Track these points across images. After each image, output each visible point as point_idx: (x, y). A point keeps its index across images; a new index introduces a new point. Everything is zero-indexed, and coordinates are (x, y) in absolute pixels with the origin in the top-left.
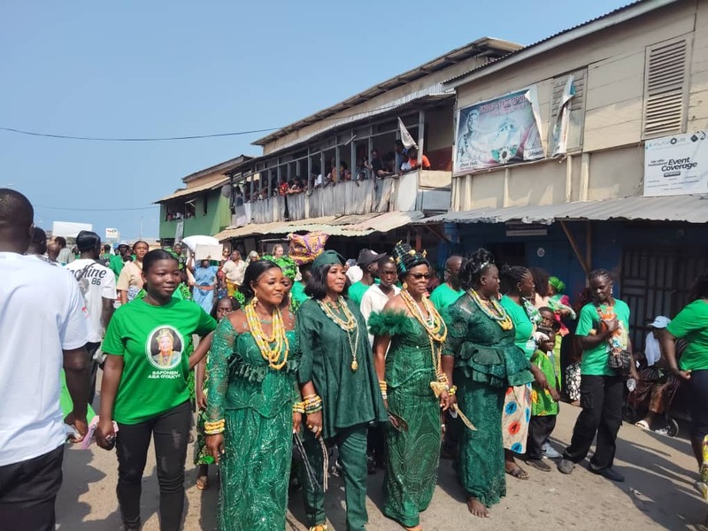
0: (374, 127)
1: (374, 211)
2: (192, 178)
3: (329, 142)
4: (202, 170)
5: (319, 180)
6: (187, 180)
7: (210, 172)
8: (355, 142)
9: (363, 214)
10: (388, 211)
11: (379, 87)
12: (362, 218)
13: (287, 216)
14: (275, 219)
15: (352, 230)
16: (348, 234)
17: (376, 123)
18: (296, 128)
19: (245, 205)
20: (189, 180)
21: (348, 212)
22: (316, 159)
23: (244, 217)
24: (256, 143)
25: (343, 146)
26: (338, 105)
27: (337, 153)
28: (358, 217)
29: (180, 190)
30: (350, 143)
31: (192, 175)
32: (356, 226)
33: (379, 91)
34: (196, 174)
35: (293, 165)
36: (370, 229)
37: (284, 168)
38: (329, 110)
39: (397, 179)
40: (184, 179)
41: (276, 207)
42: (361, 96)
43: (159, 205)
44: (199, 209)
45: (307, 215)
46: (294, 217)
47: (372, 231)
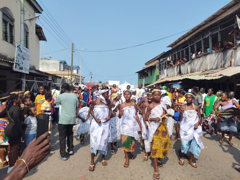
0: (220, 26)
1: (223, 67)
2: (148, 63)
3: (198, 38)
4: (151, 60)
5: (194, 56)
6: (146, 64)
7: (154, 60)
8: (211, 35)
9: (216, 69)
10: (231, 66)
11: (223, 9)
12: (216, 70)
13: (180, 73)
14: (176, 75)
15: (211, 76)
16: (209, 78)
17: (222, 24)
18: (184, 37)
19: (164, 70)
20: (147, 64)
21: (208, 68)
22: (192, 48)
23: (164, 75)
24: (169, 47)
25: (205, 38)
26: (202, 23)
27: (202, 42)
28: (214, 70)
29: (144, 68)
30: (208, 37)
31: (148, 62)
32: (213, 75)
33: (223, 11)
34: (149, 61)
35: (183, 51)
36: (221, 75)
37: (179, 53)
38: (198, 26)
39: (235, 49)
40: (145, 64)
41: (176, 70)
42: (213, 16)
43: (138, 73)
44: (149, 74)
45: (189, 72)
46: (184, 73)
47: (222, 76)
